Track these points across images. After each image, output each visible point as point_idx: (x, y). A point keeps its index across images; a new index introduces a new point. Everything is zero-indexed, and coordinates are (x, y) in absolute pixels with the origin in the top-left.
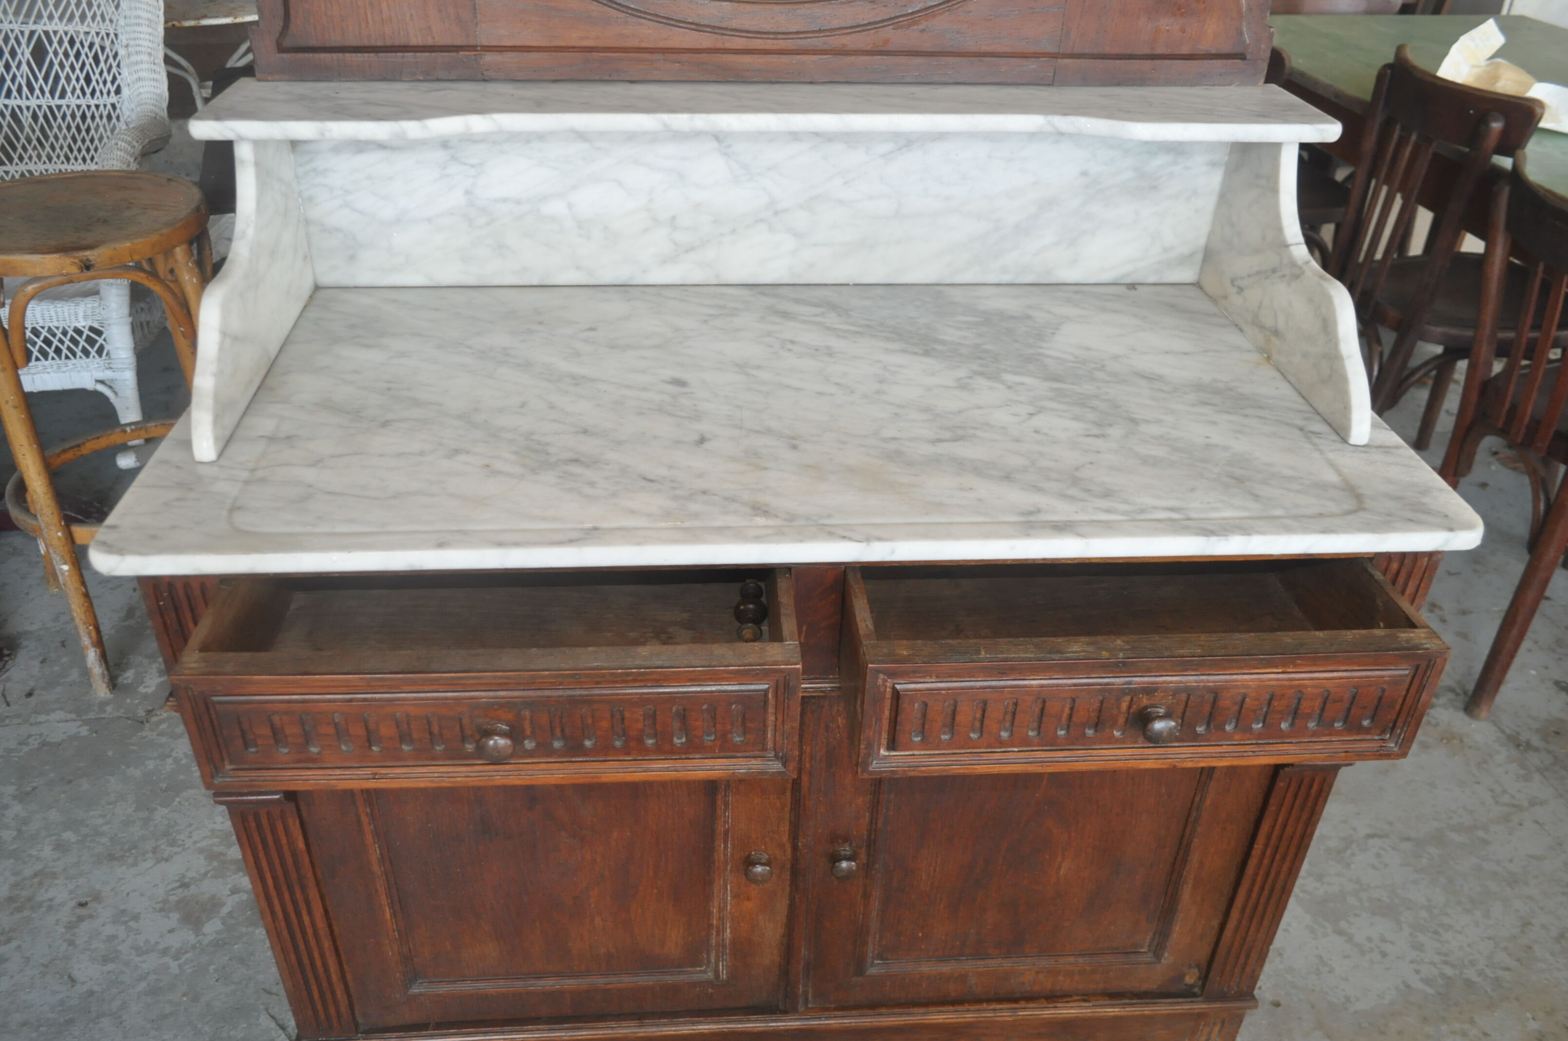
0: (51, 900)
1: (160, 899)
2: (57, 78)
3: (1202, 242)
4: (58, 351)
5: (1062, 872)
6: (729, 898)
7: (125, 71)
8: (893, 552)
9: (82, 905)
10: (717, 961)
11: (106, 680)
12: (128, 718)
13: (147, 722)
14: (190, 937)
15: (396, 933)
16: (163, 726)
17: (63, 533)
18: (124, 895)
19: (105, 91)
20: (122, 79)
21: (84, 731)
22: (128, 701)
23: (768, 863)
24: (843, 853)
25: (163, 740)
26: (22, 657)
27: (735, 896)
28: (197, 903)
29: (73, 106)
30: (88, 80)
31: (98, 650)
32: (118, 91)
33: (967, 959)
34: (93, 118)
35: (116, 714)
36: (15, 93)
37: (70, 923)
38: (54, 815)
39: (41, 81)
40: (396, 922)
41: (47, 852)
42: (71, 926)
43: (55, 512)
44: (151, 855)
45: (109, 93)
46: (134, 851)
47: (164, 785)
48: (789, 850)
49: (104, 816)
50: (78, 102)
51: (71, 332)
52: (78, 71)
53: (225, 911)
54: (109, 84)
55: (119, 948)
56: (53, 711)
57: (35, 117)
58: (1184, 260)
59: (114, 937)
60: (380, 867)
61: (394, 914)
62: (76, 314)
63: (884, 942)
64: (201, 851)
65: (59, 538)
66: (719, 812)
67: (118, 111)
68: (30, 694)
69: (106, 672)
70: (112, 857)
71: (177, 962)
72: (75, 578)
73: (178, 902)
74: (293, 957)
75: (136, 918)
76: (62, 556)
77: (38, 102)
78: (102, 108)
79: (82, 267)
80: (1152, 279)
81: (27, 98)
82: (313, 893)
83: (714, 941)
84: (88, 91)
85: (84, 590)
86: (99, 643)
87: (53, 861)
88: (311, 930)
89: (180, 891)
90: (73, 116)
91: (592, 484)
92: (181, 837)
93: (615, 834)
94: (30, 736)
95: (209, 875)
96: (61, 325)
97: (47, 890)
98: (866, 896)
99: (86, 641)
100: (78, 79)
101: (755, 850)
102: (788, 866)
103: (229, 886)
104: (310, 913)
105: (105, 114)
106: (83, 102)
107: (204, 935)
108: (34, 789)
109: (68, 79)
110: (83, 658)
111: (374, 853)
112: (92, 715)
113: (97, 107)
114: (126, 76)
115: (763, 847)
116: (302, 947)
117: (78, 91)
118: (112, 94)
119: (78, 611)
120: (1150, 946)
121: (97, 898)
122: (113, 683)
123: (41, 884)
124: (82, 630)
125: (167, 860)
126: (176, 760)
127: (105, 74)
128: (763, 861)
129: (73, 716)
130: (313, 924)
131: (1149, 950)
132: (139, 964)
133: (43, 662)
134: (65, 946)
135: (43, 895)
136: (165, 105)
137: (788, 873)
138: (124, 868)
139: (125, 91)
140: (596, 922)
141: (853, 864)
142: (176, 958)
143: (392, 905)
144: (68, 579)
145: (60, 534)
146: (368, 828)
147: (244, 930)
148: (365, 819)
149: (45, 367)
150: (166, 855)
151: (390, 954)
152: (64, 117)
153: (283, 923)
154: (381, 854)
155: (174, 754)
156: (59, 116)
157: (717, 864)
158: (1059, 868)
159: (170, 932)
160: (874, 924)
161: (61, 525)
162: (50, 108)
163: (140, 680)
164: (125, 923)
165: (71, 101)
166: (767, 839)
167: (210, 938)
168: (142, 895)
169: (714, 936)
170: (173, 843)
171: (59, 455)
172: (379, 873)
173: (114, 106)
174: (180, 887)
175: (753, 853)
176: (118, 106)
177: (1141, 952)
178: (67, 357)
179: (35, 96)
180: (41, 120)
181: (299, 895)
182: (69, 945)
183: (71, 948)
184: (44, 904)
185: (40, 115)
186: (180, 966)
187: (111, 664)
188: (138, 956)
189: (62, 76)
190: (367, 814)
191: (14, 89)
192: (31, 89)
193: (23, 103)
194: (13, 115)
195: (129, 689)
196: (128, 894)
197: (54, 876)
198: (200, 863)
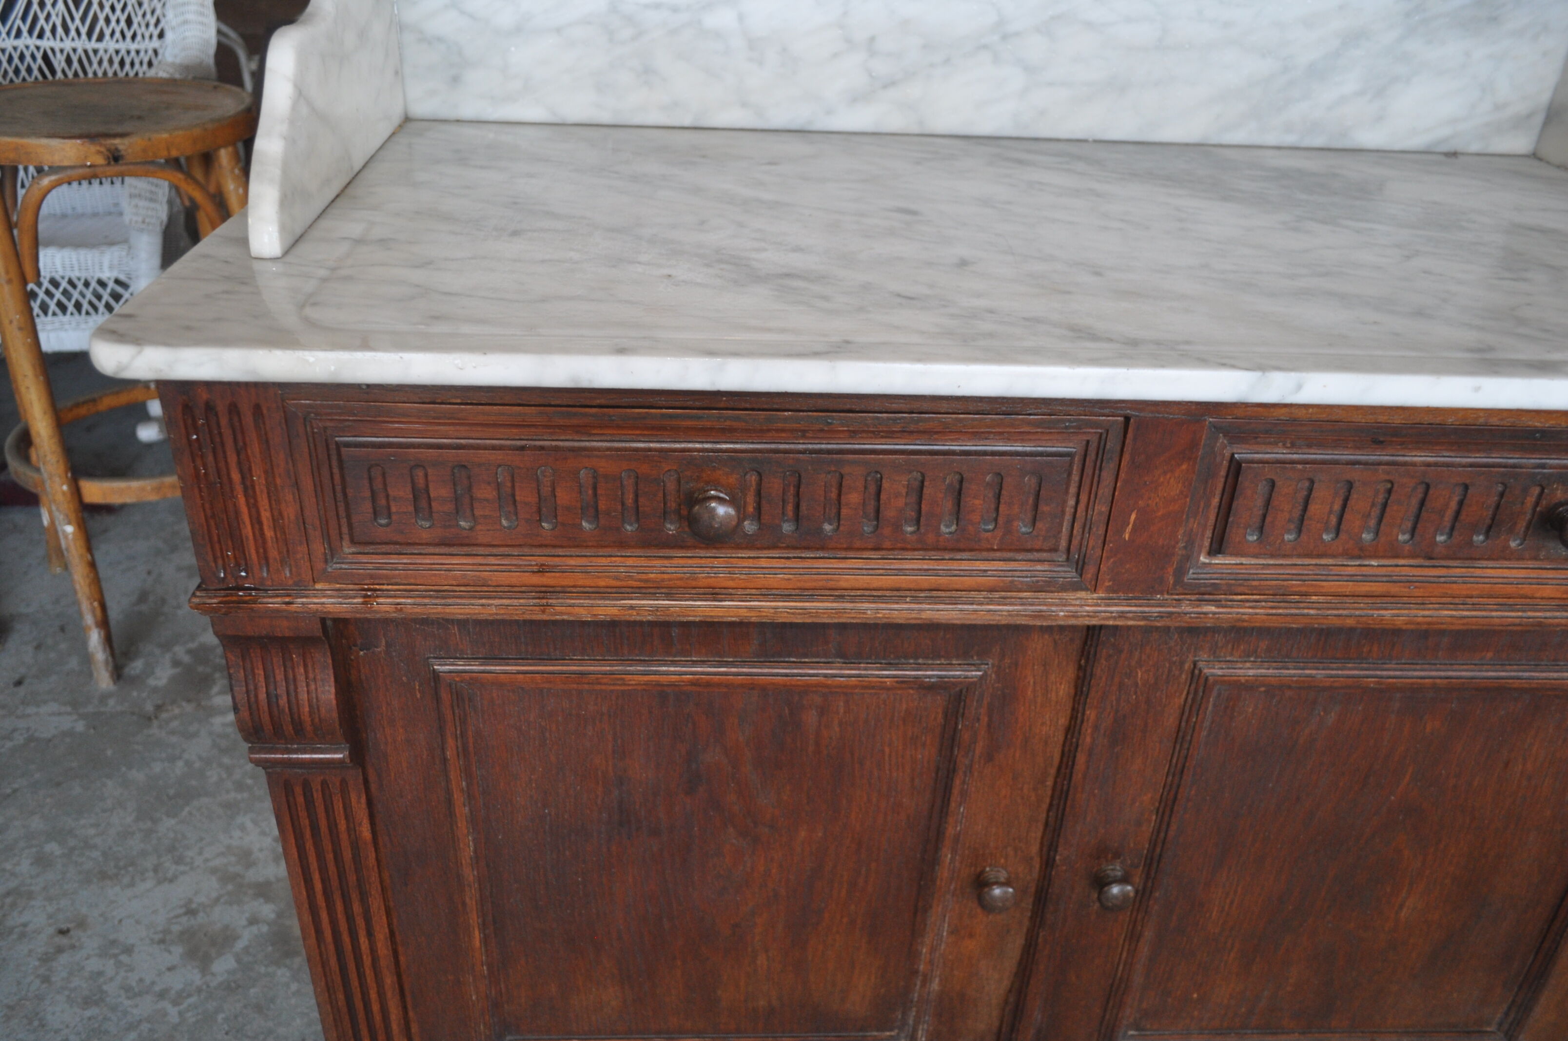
0: (25, 925)
1: (160, 928)
2: (95, 19)
3: (1545, 98)
4: (78, 306)
5: (1404, 913)
6: (945, 934)
7: (170, 14)
8: (1299, 387)
9: (63, 932)
10: (917, 1022)
11: (110, 668)
12: (133, 713)
13: (156, 717)
14: (194, 976)
15: (485, 968)
16: (175, 724)
17: (69, 486)
18: (116, 922)
19: (147, 35)
20: (167, 22)
21: (80, 727)
22: (135, 694)
23: (1007, 884)
24: (1111, 873)
25: (174, 739)
26: (13, 642)
27: (954, 931)
28: (205, 935)
29: (111, 51)
30: (129, 22)
31: (102, 633)
32: (161, 35)
33: (1253, 1034)
34: (132, 64)
35: (119, 708)
36: (48, 33)
37: (46, 954)
38: (36, 823)
39: (78, 21)
40: (487, 951)
41: (25, 866)
42: (46, 959)
43: (61, 462)
44: (151, 874)
45: (151, 37)
46: (130, 869)
47: (172, 792)
48: (1038, 866)
49: (97, 825)
50: (117, 46)
51: (94, 284)
52: (118, 12)
53: (240, 945)
54: (152, 28)
55: (105, 988)
56: (45, 702)
57: (69, 61)
58: (1519, 123)
59: (100, 974)
60: (473, 870)
61: (485, 940)
62: (101, 265)
63: (1144, 1005)
64: (214, 871)
65: (64, 493)
66: (953, 805)
67: (160, 57)
68: (19, 683)
69: (110, 659)
70: (103, 876)
71: (176, 1009)
72: (81, 543)
73: (182, 933)
74: (341, 996)
75: (129, 950)
76: (67, 516)
77: (73, 45)
78: (142, 54)
79: (109, 158)
80: (1474, 147)
81: (62, 40)
82: (376, 904)
83: (916, 995)
84: (129, 35)
85: (89, 557)
86: (104, 623)
87: (31, 877)
88: (370, 958)
89: (184, 919)
90: (111, 61)
91: (826, 298)
92: (190, 853)
93: (803, 834)
94: (15, 730)
95: (222, 900)
96: (84, 275)
97: (21, 912)
98: (1134, 937)
99: (89, 619)
100: (118, 21)
101: (990, 865)
102: (1032, 890)
103: (247, 915)
104: (370, 934)
105: (146, 60)
106: (122, 46)
107: (213, 974)
108: (15, 791)
109: (107, 20)
110: (85, 643)
111: (468, 848)
112: (90, 709)
113: (138, 52)
114: (171, 19)
115: (1002, 861)
116: (355, 983)
117: (118, 35)
118: (155, 38)
119: (82, 581)
120: (1500, 1025)
121: (82, 924)
122: (118, 673)
123: (13, 905)
124: (85, 606)
125: (171, 881)
126: (188, 763)
127: (148, 16)
128: (1002, 880)
129: (69, 709)
130: (373, 950)
131: (1499, 1030)
132: (129, 1009)
133: (38, 647)
134: (38, 982)
135: (15, 919)
136: (212, 50)
137: (1031, 900)
138: (117, 889)
139: (169, 36)
140: (759, 962)
141: (1129, 888)
142: (175, 1003)
143: (484, 926)
144: (72, 544)
145: (65, 488)
146: (462, 811)
147: (263, 970)
148: (458, 798)
149: (62, 323)
150: (169, 875)
151: (474, 998)
152: (100, 62)
153: (331, 947)
154: (475, 851)
155: (186, 756)
156: (95, 61)
157: (938, 883)
158: (1401, 906)
159: (170, 969)
160: (1138, 979)
161: (67, 477)
162: (86, 52)
163: (149, 671)
164: (115, 956)
165: (109, 45)
166: (1010, 850)
167: (220, 979)
168: (138, 922)
169: (918, 987)
170: (179, 861)
171: (71, 409)
172: (471, 878)
173: (156, 52)
174: (186, 914)
175: (988, 869)
176: (160, 52)
177: (1487, 1032)
178: (88, 313)
179: (70, 37)
180: (76, 65)
181: (357, 908)
182: (43, 982)
183: (44, 986)
184: (16, 930)
185: (75, 59)
186: (180, 1014)
187: (117, 651)
188: (128, 998)
189: (101, 17)
190: (462, 790)
191: (48, 29)
192: (67, 30)
193: (57, 45)
194: (45, 57)
195: (136, 681)
196: (120, 921)
197: (30, 895)
198: (211, 886)
